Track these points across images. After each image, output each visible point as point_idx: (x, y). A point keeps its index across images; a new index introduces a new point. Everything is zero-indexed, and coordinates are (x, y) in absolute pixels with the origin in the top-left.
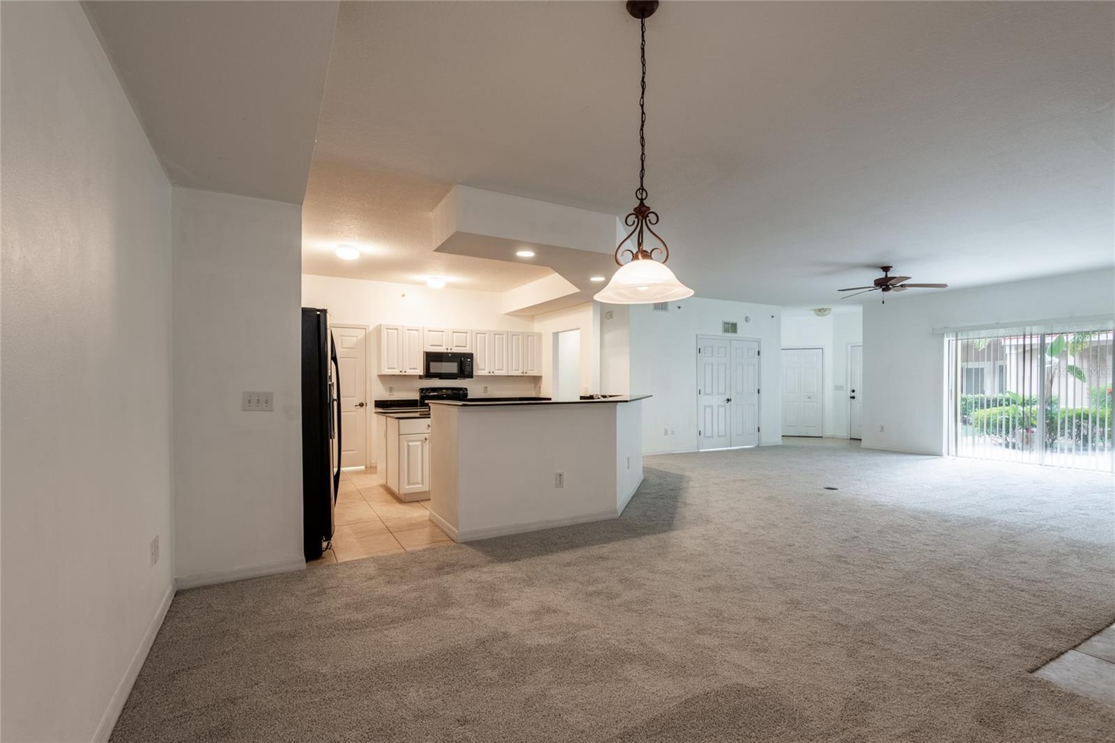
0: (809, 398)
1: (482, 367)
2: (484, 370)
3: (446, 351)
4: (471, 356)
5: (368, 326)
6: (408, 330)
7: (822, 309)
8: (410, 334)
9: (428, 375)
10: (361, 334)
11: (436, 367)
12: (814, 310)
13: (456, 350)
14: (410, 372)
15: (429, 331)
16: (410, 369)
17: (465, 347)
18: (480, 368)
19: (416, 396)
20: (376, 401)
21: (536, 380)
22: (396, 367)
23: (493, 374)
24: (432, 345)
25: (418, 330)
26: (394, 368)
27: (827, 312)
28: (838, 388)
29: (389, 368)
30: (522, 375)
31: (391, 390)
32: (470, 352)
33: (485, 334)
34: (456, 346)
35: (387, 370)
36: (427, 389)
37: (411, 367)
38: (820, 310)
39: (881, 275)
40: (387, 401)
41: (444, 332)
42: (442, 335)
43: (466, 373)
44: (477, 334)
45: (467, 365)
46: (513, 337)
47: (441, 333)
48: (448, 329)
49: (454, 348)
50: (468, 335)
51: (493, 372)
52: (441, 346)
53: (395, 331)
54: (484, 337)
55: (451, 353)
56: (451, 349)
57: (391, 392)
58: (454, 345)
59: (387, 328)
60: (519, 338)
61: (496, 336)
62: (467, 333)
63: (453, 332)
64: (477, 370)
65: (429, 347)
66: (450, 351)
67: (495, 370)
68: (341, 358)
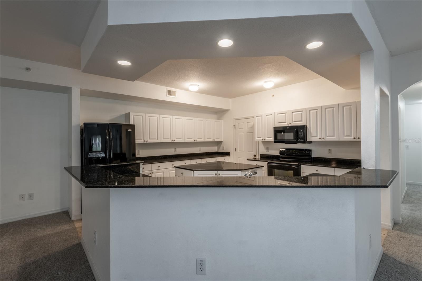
1: (314, 135)
2: (316, 137)
3: (287, 125)
6: (267, 115)
8: (267, 117)
9: (276, 141)
11: (279, 137)
13: (294, 124)
14: (267, 139)
15: (277, 114)
16: (268, 137)
17: (301, 121)
18: (312, 136)
19: (277, 153)
20: (260, 154)
22: (261, 137)
23: (323, 140)
24: (279, 123)
25: (272, 115)
31: (267, 149)
32: (304, 124)
34: (294, 122)
35: (257, 139)
41: (286, 113)
42: (285, 115)
43: (300, 139)
44: (310, 110)
45: (301, 134)
46: (345, 108)
47: (285, 114)
48: (289, 110)
49: (293, 123)
50: (303, 112)
51: (323, 139)
52: (285, 122)
53: (261, 117)
54: (317, 112)
55: (289, 127)
56: (290, 124)
57: (267, 150)
58: (293, 121)
59: (257, 116)
60: (351, 107)
61: (327, 110)
62: (303, 111)
63: (292, 112)
64: (310, 137)
65: (277, 124)
66: (290, 125)
67: (325, 137)
68: (247, 133)
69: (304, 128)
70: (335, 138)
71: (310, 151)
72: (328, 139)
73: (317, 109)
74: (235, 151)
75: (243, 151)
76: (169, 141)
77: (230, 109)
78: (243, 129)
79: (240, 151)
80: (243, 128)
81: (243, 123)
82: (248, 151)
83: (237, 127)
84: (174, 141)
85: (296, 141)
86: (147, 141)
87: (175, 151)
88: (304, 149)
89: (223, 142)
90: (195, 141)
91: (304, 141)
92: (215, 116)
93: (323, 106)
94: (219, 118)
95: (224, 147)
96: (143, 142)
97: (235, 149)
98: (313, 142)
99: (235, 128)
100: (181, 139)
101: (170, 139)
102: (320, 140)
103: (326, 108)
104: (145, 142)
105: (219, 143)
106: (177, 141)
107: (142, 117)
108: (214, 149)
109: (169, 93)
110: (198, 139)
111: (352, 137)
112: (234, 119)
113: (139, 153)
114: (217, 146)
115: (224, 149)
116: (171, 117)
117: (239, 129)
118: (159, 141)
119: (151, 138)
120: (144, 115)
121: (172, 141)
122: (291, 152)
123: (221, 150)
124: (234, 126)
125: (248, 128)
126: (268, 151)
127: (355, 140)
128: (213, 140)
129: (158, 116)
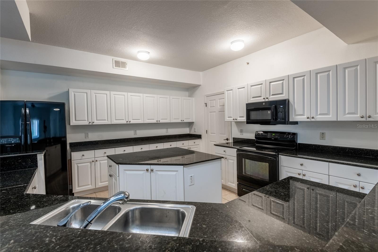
1: (299, 113)
2: (302, 115)
3: (264, 100)
6: (239, 89)
8: (239, 91)
9: (250, 121)
11: (254, 115)
13: (272, 98)
14: (239, 120)
15: (251, 86)
16: (240, 117)
17: (282, 94)
18: (297, 114)
19: (252, 136)
20: (233, 138)
23: (313, 120)
24: (253, 98)
25: (244, 87)
26: (231, 117)
29: (229, 117)
31: (241, 131)
32: (286, 98)
34: (273, 95)
35: (227, 119)
40: (239, 138)
41: (262, 84)
42: (261, 87)
43: (279, 119)
44: (294, 78)
45: (282, 112)
46: (347, 71)
47: (260, 86)
48: (266, 80)
49: (271, 97)
51: (313, 118)
52: (260, 97)
53: (231, 91)
54: (304, 79)
55: (265, 102)
56: (267, 98)
58: (271, 94)
59: (227, 91)
60: (357, 69)
61: (319, 75)
62: (284, 80)
63: (270, 82)
64: (294, 116)
65: (251, 99)
66: (267, 100)
67: (317, 114)
68: (219, 112)
69: (285, 103)
70: (331, 117)
71: (294, 134)
72: (320, 118)
73: (305, 76)
74: (207, 133)
75: (214, 133)
76: (124, 122)
77: (201, 84)
78: (215, 108)
79: (211, 133)
80: (214, 106)
81: (215, 100)
82: (220, 134)
83: (209, 105)
84: (130, 122)
85: (274, 121)
86: (93, 123)
87: (135, 133)
88: (286, 133)
89: (194, 123)
90: (158, 122)
91: (285, 121)
92: (187, 93)
93: (313, 70)
94: (191, 96)
95: (195, 128)
96: (88, 124)
97: (207, 130)
98: (298, 123)
99: (206, 106)
100: (139, 119)
101: (124, 119)
102: (308, 120)
103: (317, 74)
104: (91, 124)
105: (190, 124)
106: (133, 122)
107: (86, 94)
108: (186, 131)
109: (118, 64)
110: (162, 119)
111: (359, 115)
112: (205, 95)
113: (87, 136)
114: (189, 127)
115: (196, 131)
116: (125, 93)
117: (210, 107)
118: (109, 123)
119: (98, 119)
120: (89, 91)
121: (127, 122)
122: (269, 136)
123: (192, 133)
124: (205, 104)
125: (220, 106)
126: (242, 134)
127: (364, 119)
128: (181, 121)
129: (108, 92)
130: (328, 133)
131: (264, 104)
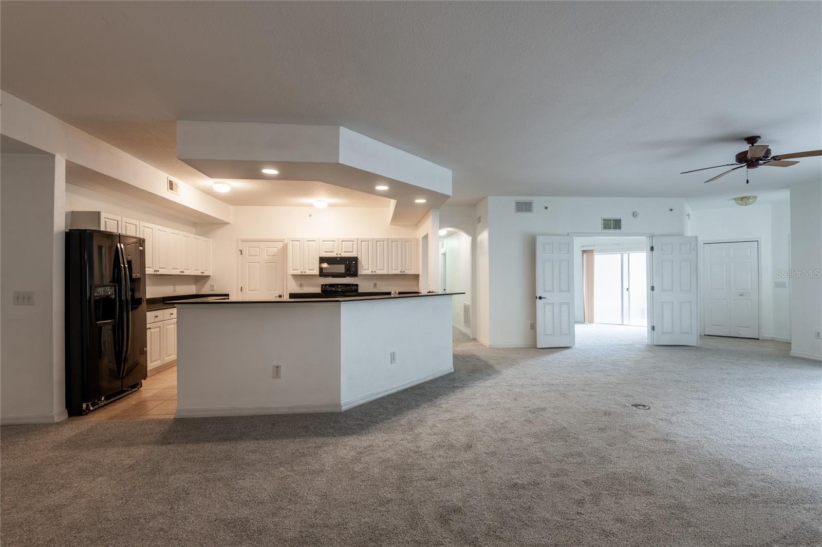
0: (741, 295)
1: (365, 268)
2: (368, 270)
3: (336, 256)
4: (356, 259)
5: (285, 239)
6: (308, 241)
7: (745, 197)
8: (308, 243)
9: (322, 273)
10: (280, 245)
12: (735, 199)
13: (344, 255)
14: (308, 272)
15: (324, 241)
17: (352, 252)
18: (364, 268)
19: (318, 290)
20: (290, 294)
21: (416, 277)
22: (299, 269)
23: (375, 273)
24: (325, 252)
25: (315, 241)
26: (297, 270)
27: (751, 200)
28: (778, 285)
29: (293, 270)
30: (401, 273)
31: (301, 285)
32: (356, 256)
33: (369, 241)
34: (344, 252)
36: (326, 285)
37: (310, 269)
38: (742, 199)
39: (745, 147)
40: (298, 294)
41: (335, 241)
42: (334, 244)
43: (350, 273)
44: (362, 241)
45: (353, 267)
46: (393, 243)
47: (333, 242)
48: (338, 238)
49: (343, 253)
50: (354, 242)
52: (333, 252)
53: (298, 242)
54: (369, 244)
55: (339, 257)
56: (340, 254)
57: (301, 287)
59: (292, 241)
60: (398, 243)
61: (378, 243)
63: (342, 241)
64: (361, 271)
65: (323, 253)
66: (339, 256)
67: (377, 270)
68: (266, 263)
70: (384, 272)
71: (357, 285)
72: (379, 272)
74: (241, 290)
75: (257, 290)
77: (231, 223)
78: (258, 257)
79: (249, 291)
80: (257, 255)
81: (259, 247)
82: (268, 290)
83: (246, 253)
85: (346, 274)
88: (351, 284)
89: (211, 277)
90: (182, 273)
91: (355, 274)
95: (213, 286)
97: (242, 287)
98: (362, 276)
99: (241, 254)
102: (371, 273)
103: (377, 241)
105: (201, 279)
107: (116, 222)
108: (191, 289)
110: (185, 269)
111: (399, 271)
112: (240, 239)
114: (195, 284)
115: (215, 289)
116: (153, 226)
117: (249, 256)
120: (119, 219)
123: (206, 291)
124: (240, 252)
125: (268, 255)
128: (201, 273)
129: (137, 222)
130: (379, 283)
131: (338, 259)
